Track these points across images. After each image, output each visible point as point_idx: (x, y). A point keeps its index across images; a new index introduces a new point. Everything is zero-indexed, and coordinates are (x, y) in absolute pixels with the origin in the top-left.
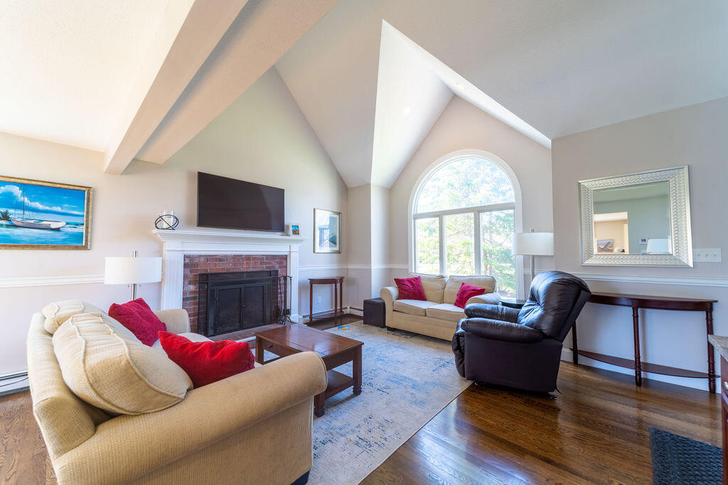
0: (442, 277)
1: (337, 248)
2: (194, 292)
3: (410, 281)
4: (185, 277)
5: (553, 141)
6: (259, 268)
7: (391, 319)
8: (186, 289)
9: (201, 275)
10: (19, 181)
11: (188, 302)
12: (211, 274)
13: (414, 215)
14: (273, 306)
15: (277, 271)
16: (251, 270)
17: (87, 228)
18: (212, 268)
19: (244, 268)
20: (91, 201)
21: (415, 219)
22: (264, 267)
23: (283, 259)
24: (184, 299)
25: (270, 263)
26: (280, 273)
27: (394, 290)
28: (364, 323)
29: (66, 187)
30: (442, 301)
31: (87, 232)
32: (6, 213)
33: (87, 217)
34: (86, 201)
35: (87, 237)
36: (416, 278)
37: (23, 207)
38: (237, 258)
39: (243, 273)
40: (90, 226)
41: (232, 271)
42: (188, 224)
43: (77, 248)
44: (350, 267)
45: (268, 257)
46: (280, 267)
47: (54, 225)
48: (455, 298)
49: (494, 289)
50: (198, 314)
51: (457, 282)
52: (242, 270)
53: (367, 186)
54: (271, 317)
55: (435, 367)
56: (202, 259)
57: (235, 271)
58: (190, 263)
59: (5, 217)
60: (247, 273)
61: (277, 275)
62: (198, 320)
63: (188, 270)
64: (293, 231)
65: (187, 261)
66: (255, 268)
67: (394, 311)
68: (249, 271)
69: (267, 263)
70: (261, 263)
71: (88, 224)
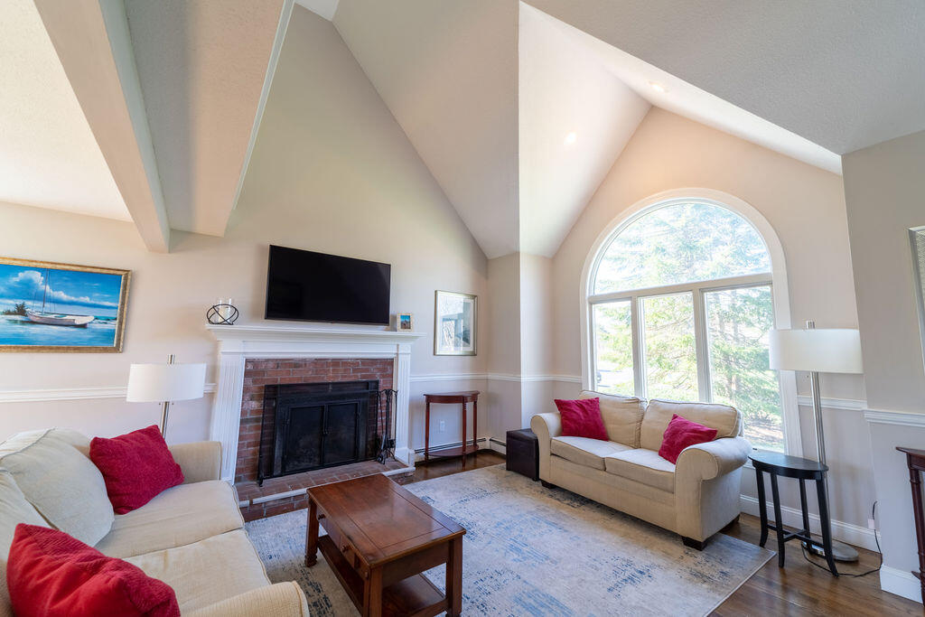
0: (638, 401)
1: (470, 349)
2: (257, 411)
3: (580, 404)
4: (246, 390)
5: (846, 158)
6: (351, 377)
7: (548, 469)
8: (246, 407)
9: (268, 387)
10: (42, 265)
11: (248, 425)
12: (282, 386)
13: (590, 298)
14: (371, 434)
15: (377, 382)
16: (340, 380)
17: (121, 323)
18: (282, 378)
19: (330, 377)
20: (128, 288)
21: (591, 304)
22: (359, 377)
23: (388, 365)
24: (242, 422)
25: (367, 370)
26: (382, 386)
27: (552, 419)
28: (508, 469)
29: (98, 270)
30: (637, 445)
31: (120, 329)
32: (23, 306)
33: (122, 310)
34: (121, 289)
35: (119, 335)
36: (591, 401)
37: (43, 298)
38: (320, 363)
39: (328, 384)
40: (124, 321)
41: (311, 382)
42: (254, 316)
43: (105, 350)
44: (491, 376)
45: (366, 362)
46: (383, 376)
47: (79, 321)
48: (660, 441)
49: (736, 431)
50: (261, 443)
51: (665, 412)
52: (326, 380)
53: (515, 255)
54: (367, 450)
55: (614, 580)
56: (271, 365)
57: (316, 381)
58: (254, 369)
59: (21, 310)
60: (333, 384)
61: (377, 388)
62: (260, 453)
63: (250, 380)
64: (402, 323)
65: (250, 367)
66: (345, 377)
67: (552, 454)
68: (336, 381)
69: (362, 370)
70: (354, 371)
71: (123, 319)
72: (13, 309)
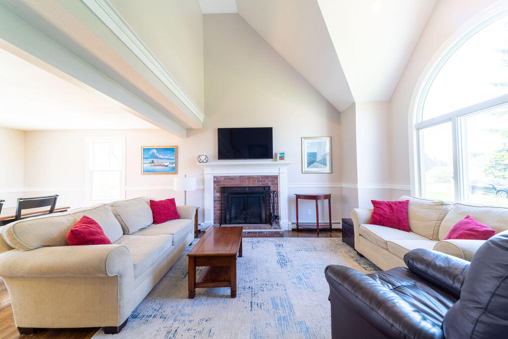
0: (443, 204)
1: (328, 169)
2: (219, 197)
4: (214, 188)
6: (256, 184)
8: (215, 195)
9: (222, 187)
10: (156, 147)
11: (216, 202)
12: (227, 187)
13: (417, 125)
14: (268, 212)
15: (269, 187)
16: (251, 185)
18: (228, 184)
19: (246, 184)
20: (177, 152)
21: (418, 129)
22: (260, 184)
23: (275, 178)
24: (214, 201)
25: (264, 181)
26: (272, 189)
28: (343, 241)
29: (169, 147)
31: (176, 166)
33: (176, 160)
34: (175, 152)
36: (402, 203)
38: (242, 178)
39: (246, 187)
41: (239, 186)
42: (214, 158)
44: (344, 185)
45: (263, 177)
46: (273, 184)
47: (166, 164)
52: (245, 185)
54: (266, 219)
56: (222, 179)
57: (241, 186)
58: (217, 180)
59: (153, 162)
60: (248, 187)
61: (269, 190)
62: (221, 214)
63: (216, 186)
64: (280, 157)
65: (215, 179)
66: (254, 184)
67: (360, 235)
69: (261, 181)
70: (258, 181)
71: (176, 163)
72: (151, 162)
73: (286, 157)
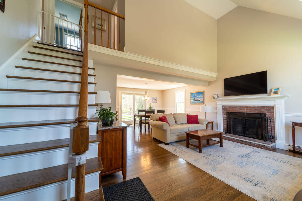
2: (225, 117)
4: (223, 112)
8: (223, 116)
9: (227, 112)
10: (196, 92)
11: (224, 120)
12: (232, 112)
16: (249, 112)
18: (231, 110)
19: (245, 111)
22: (256, 112)
25: (261, 110)
26: (268, 115)
29: (200, 92)
31: (203, 101)
34: (204, 94)
38: (242, 107)
39: (245, 113)
41: (239, 112)
42: (222, 96)
43: (203, 104)
45: (258, 107)
46: (269, 112)
47: (199, 100)
52: (244, 112)
56: (228, 107)
57: (241, 112)
59: (194, 99)
60: (246, 113)
61: (265, 116)
62: (227, 127)
63: (224, 111)
64: (274, 92)
65: (223, 107)
66: (251, 111)
68: (247, 112)
69: (258, 110)
70: (254, 110)
71: (204, 99)
73: (280, 92)
